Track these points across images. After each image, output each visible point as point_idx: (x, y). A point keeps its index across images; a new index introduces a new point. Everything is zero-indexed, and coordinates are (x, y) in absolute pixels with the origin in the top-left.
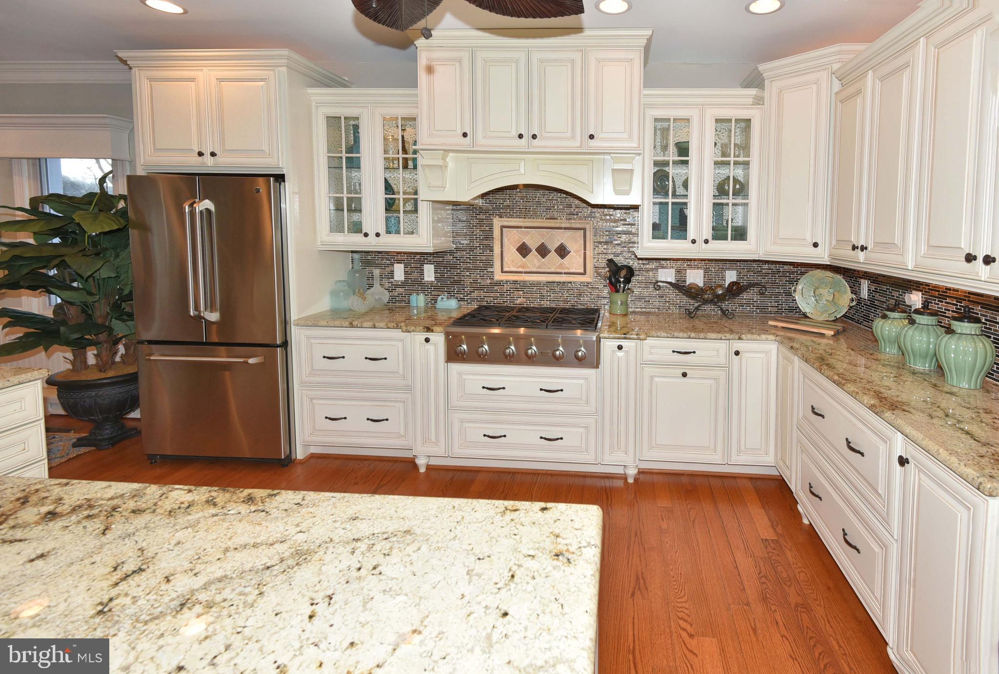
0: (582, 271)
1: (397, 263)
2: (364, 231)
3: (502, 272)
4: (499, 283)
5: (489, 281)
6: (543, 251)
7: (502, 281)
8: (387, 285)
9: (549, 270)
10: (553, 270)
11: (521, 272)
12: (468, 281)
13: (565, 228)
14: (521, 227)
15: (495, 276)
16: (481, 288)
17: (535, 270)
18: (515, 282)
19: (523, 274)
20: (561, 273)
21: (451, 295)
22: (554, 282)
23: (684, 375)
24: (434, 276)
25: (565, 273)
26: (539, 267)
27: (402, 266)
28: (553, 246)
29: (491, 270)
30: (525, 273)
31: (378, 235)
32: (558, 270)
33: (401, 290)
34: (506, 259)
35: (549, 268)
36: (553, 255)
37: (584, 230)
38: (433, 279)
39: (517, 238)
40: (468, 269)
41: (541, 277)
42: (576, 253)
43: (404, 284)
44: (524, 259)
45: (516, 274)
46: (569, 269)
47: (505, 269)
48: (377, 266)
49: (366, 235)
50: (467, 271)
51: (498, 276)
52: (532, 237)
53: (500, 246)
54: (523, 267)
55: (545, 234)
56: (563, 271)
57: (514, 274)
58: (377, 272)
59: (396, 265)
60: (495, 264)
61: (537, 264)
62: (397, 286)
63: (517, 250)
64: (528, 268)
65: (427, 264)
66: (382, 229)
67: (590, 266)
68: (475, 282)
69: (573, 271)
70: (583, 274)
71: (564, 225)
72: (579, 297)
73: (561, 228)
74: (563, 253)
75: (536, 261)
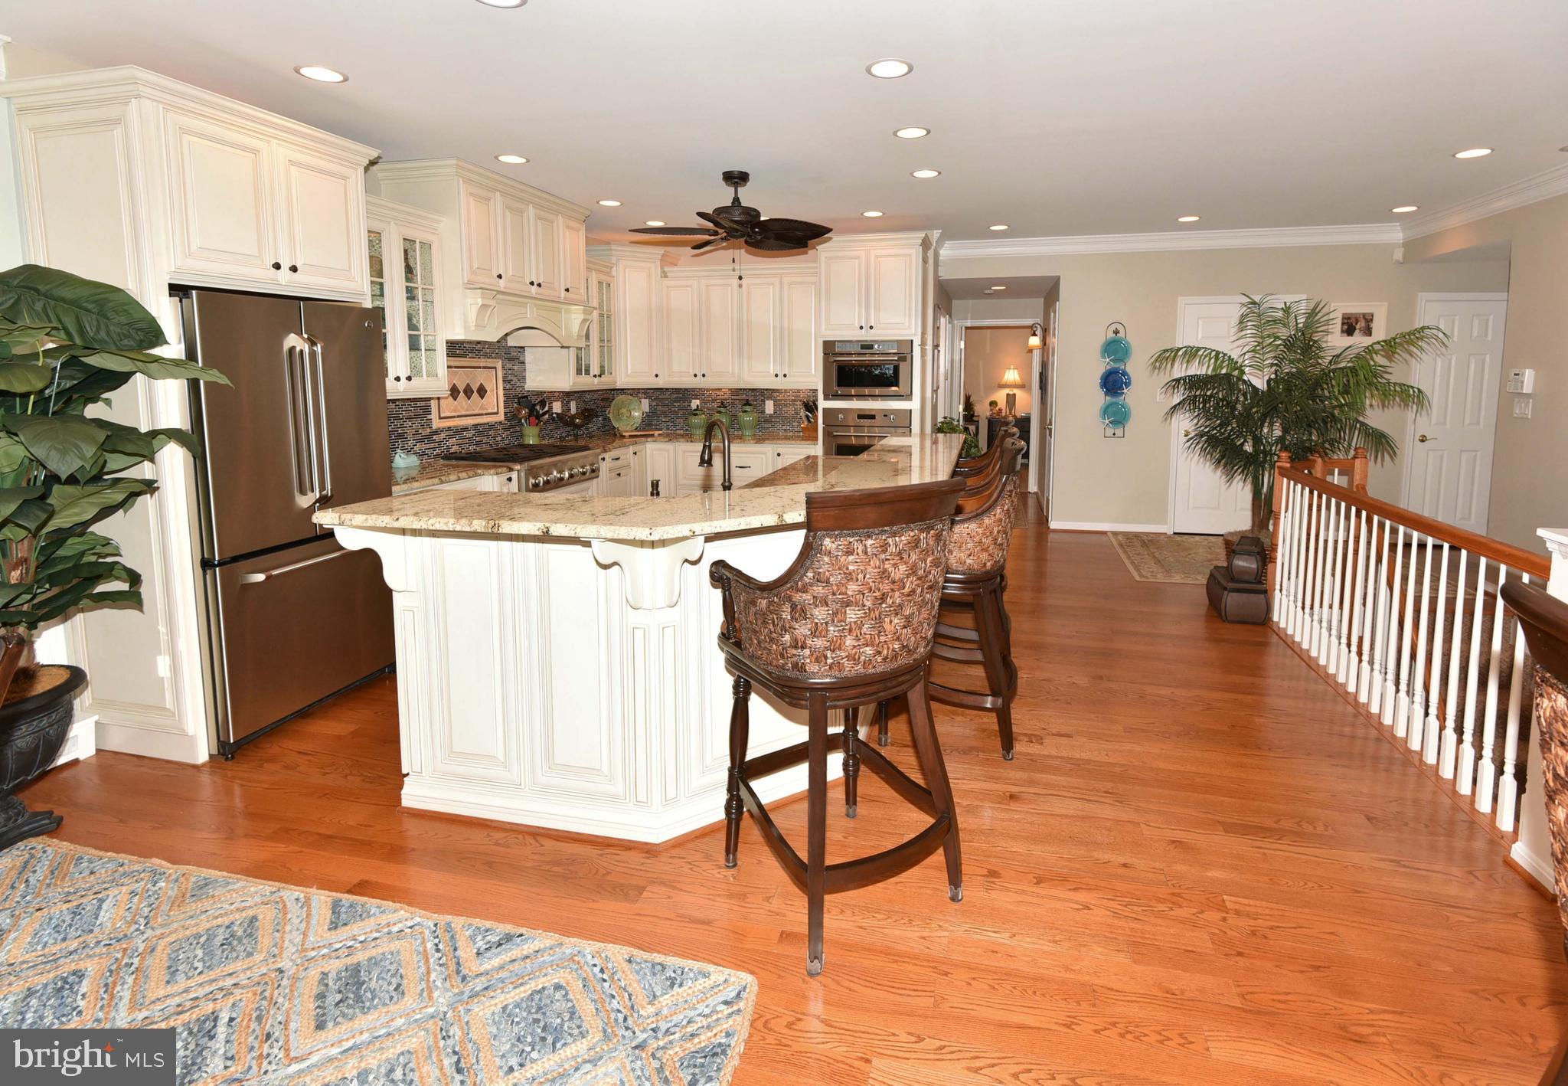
0: (496, 410)
3: (440, 418)
4: (436, 432)
5: (429, 430)
6: (468, 392)
7: (439, 429)
9: (471, 413)
10: (476, 412)
11: (454, 417)
12: (410, 432)
13: (484, 368)
15: (433, 423)
16: (422, 440)
17: (463, 413)
18: (449, 429)
19: (456, 419)
20: (482, 415)
22: (478, 425)
25: (486, 414)
26: (466, 410)
28: (475, 388)
29: (431, 418)
32: (481, 412)
34: (441, 403)
35: (473, 410)
37: (495, 368)
40: (409, 418)
41: (469, 420)
42: (491, 393)
44: (455, 402)
45: (450, 420)
46: (487, 409)
47: (442, 415)
50: (411, 421)
51: (436, 424)
52: (460, 378)
54: (455, 411)
55: (469, 374)
56: (484, 412)
57: (448, 420)
60: (433, 410)
61: (465, 407)
64: (459, 411)
67: (501, 404)
68: (417, 433)
69: (490, 411)
70: (497, 413)
71: (482, 365)
72: (494, 438)
73: (480, 368)
74: (482, 393)
75: (464, 403)
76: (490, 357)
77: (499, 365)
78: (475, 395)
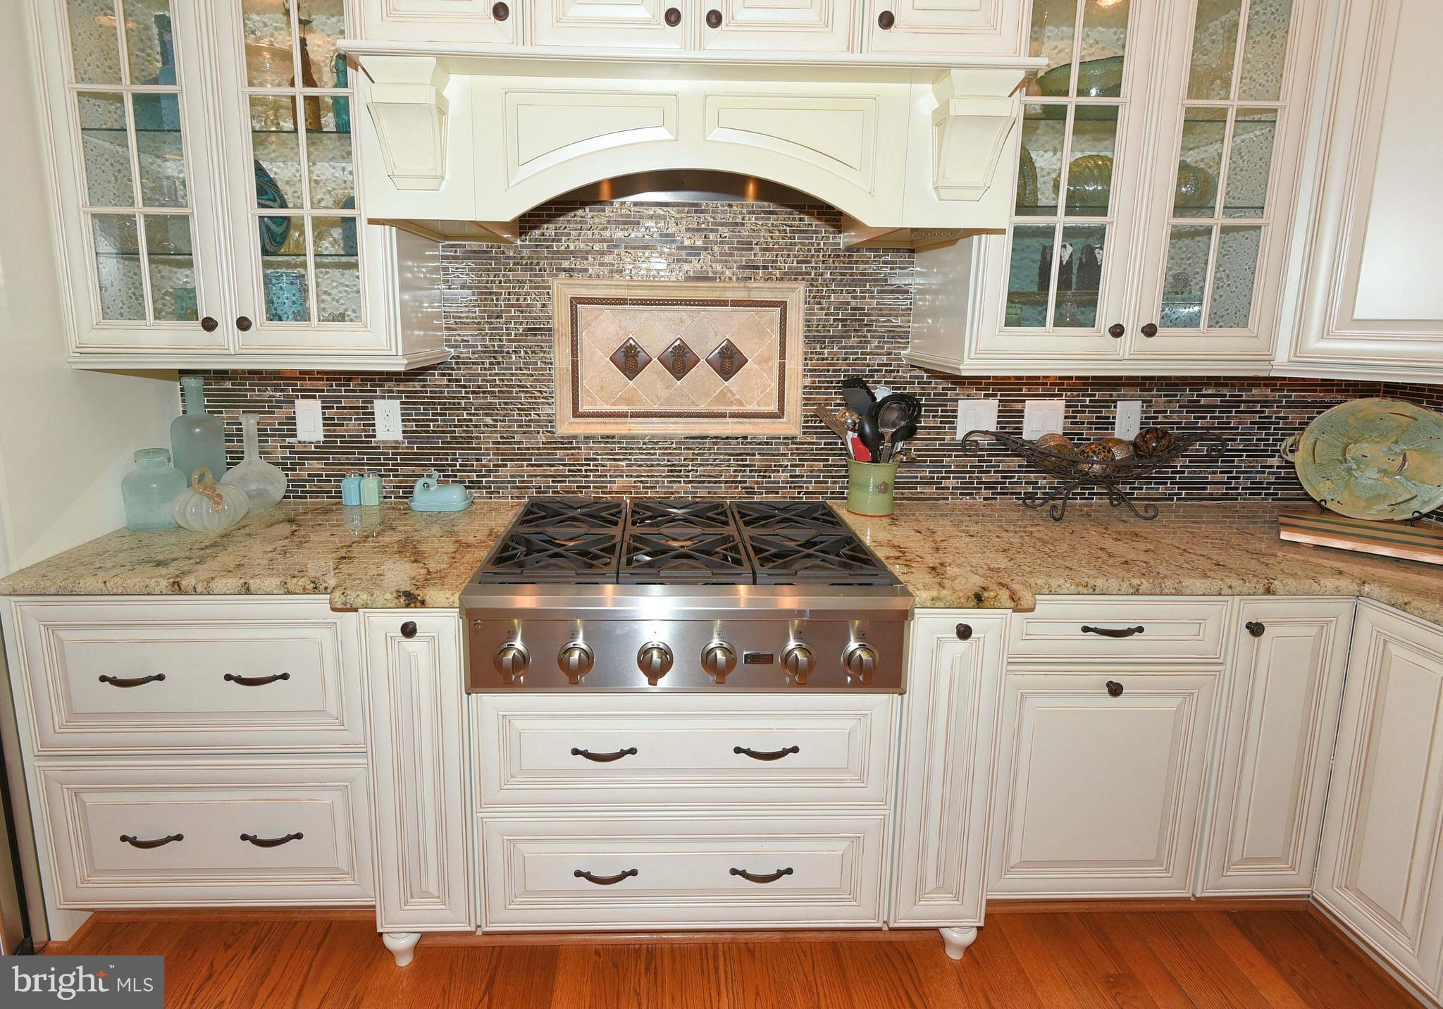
0: (773, 408)
1: (303, 397)
2: (203, 314)
3: (576, 413)
4: (568, 443)
5: (542, 438)
6: (678, 361)
7: (575, 437)
8: (279, 454)
9: (693, 409)
10: (702, 408)
11: (624, 415)
12: (488, 440)
13: (736, 303)
14: (622, 302)
15: (557, 424)
16: (522, 457)
17: (656, 408)
18: (608, 438)
19: (629, 420)
20: (723, 415)
21: (448, 476)
22: (706, 438)
23: (1115, 690)
24: (401, 429)
25: (733, 415)
26: (667, 402)
27: (317, 404)
28: (704, 351)
29: (547, 409)
30: (634, 415)
31: (243, 324)
32: (717, 408)
33: (317, 465)
34: (584, 383)
35: (693, 403)
36: (702, 373)
37: (780, 304)
38: (400, 437)
39: (612, 329)
40: (489, 409)
42: (759, 364)
43: (322, 451)
44: (631, 382)
45: (612, 420)
46: (741, 404)
47: (584, 408)
48: (252, 407)
49: (209, 325)
50: (487, 415)
51: (567, 426)
52: (651, 327)
53: (568, 350)
54: (628, 401)
55: (685, 318)
56: (728, 410)
57: (606, 420)
58: (250, 423)
59: (300, 404)
60: (557, 395)
61: (665, 394)
62: (305, 455)
63: (612, 359)
64: (641, 402)
65: (383, 397)
66: (255, 309)
67: (794, 395)
68: (507, 441)
69: (752, 408)
70: (779, 414)
71: (732, 296)
72: (765, 472)
73: (723, 303)
74: (728, 364)
75: (660, 385)
77: (795, 295)
78: (704, 370)
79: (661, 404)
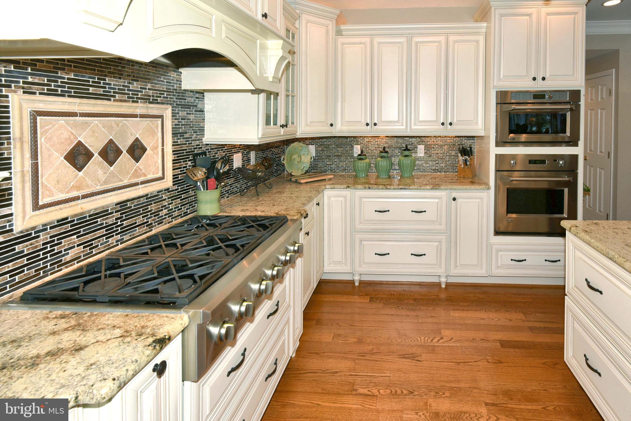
0: (159, 175)
3: (37, 207)
4: (27, 235)
6: (110, 153)
7: (33, 229)
9: (121, 184)
10: (126, 182)
11: (76, 198)
13: (142, 116)
14: (74, 114)
15: (18, 222)
17: (99, 188)
18: (62, 222)
19: (79, 202)
20: (137, 184)
22: (127, 201)
25: (142, 183)
26: (105, 182)
28: (124, 146)
30: (85, 197)
32: (133, 182)
34: (43, 181)
35: (121, 180)
36: (125, 160)
37: (162, 116)
39: (66, 135)
41: (109, 199)
42: (152, 150)
44: (80, 173)
45: (66, 206)
46: (145, 176)
47: (41, 202)
51: (28, 220)
52: (93, 132)
53: (29, 155)
54: (78, 188)
55: (114, 125)
56: (142, 179)
57: (62, 206)
61: (103, 178)
63: (66, 158)
64: (88, 187)
67: (169, 165)
69: (150, 177)
70: (162, 178)
71: (139, 112)
73: (135, 116)
74: (137, 152)
75: (100, 172)
76: (155, 102)
77: (168, 112)
78: (125, 157)
79: (101, 185)
